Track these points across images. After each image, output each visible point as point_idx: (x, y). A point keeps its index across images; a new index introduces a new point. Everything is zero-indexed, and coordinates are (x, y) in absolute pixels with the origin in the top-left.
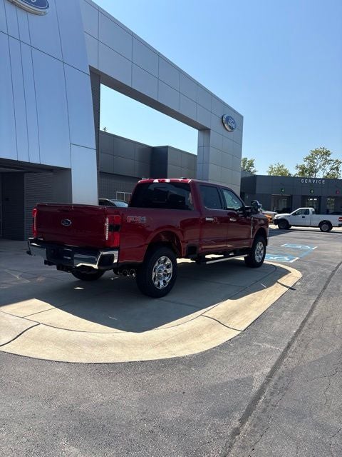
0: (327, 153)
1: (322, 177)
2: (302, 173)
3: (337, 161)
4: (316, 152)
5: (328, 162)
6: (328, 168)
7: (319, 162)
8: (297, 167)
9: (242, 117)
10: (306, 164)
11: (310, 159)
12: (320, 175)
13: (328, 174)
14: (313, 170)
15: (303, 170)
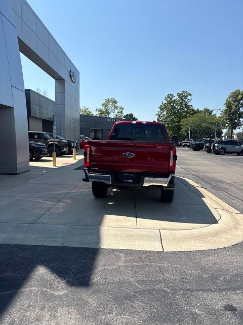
0: (115, 102)
1: (113, 117)
2: (101, 114)
3: (121, 107)
4: (108, 101)
5: (116, 108)
6: (116, 111)
7: (111, 107)
8: (97, 110)
9: (79, 73)
10: (103, 108)
11: (105, 105)
12: (112, 116)
13: (117, 115)
14: (107, 113)
15: (102, 112)
